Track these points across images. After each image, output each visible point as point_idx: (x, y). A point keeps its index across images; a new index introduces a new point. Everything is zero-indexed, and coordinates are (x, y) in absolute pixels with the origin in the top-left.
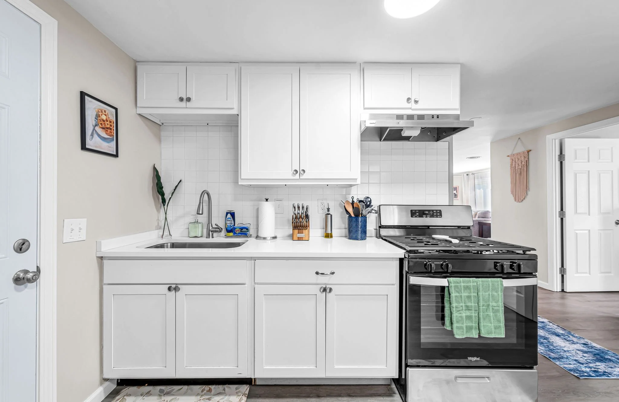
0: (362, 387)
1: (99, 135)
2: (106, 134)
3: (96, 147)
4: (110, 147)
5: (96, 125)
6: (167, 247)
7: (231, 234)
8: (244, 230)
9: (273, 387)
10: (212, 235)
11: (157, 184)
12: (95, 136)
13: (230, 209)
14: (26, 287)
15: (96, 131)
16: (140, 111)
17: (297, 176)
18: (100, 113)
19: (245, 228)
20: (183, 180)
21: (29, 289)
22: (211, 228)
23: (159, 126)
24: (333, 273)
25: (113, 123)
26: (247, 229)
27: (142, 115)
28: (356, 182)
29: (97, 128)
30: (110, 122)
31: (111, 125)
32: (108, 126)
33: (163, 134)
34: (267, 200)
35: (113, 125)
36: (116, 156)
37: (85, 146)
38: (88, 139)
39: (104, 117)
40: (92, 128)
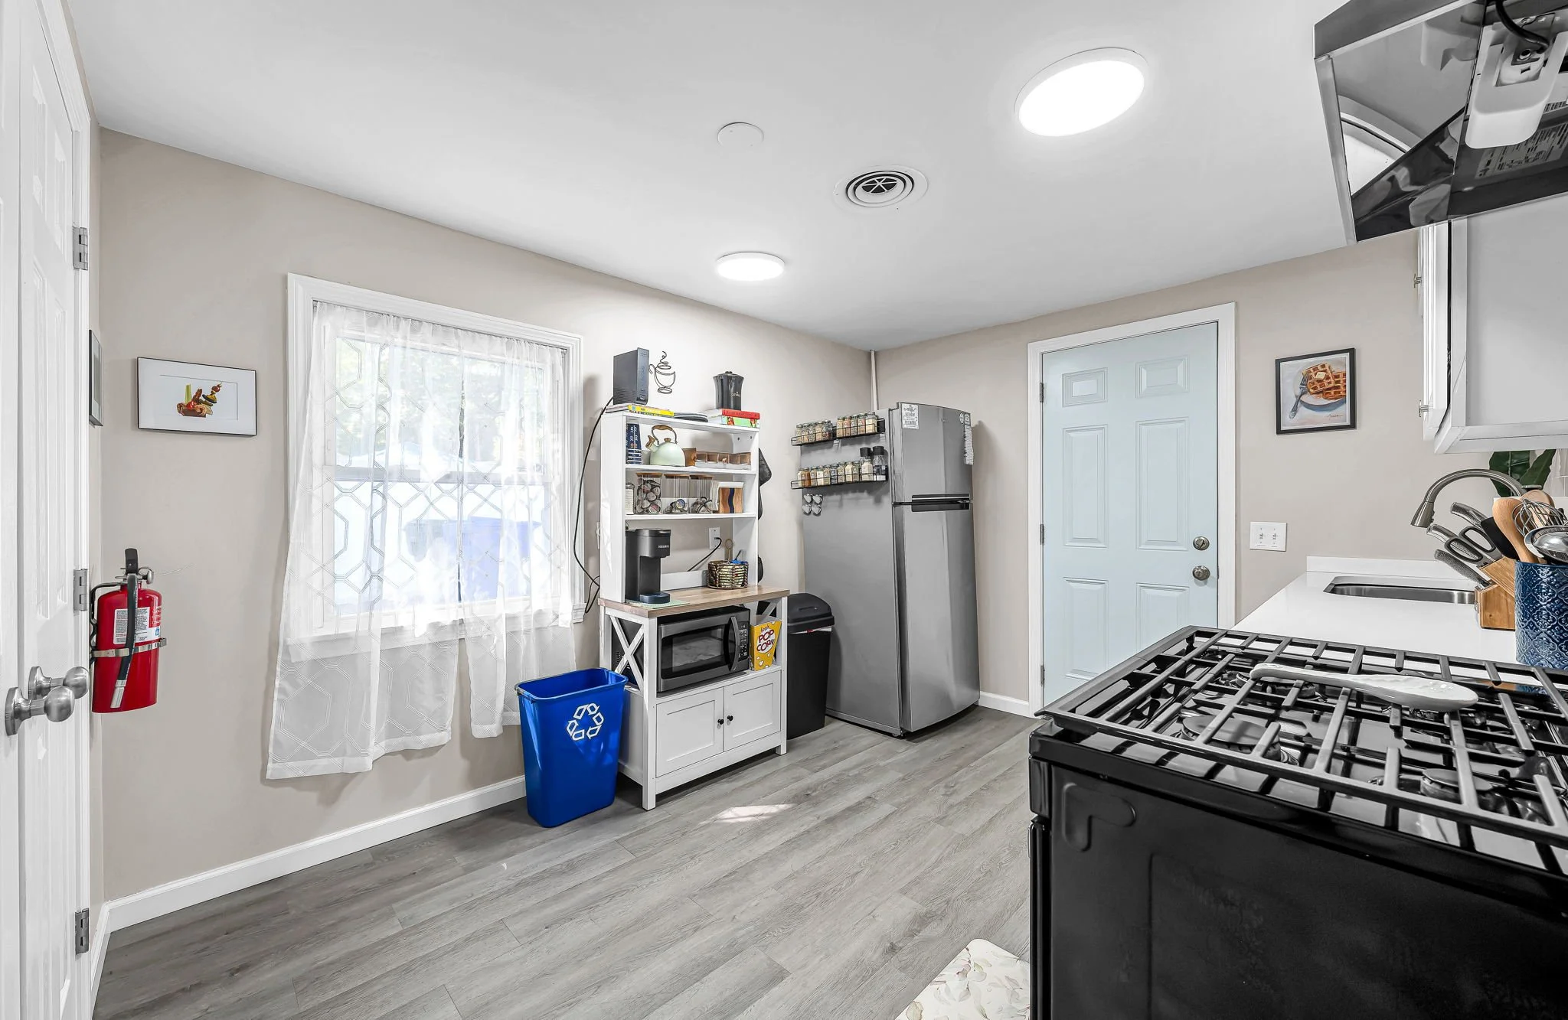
1: (1309, 406)
2: (1326, 398)
3: (1302, 424)
4: (1339, 417)
5: (1304, 393)
12: (1302, 409)
14: (1205, 585)
15: (1303, 402)
18: (1313, 374)
25: (1345, 375)
29: (1307, 398)
30: (1337, 377)
31: (1338, 382)
32: (1332, 385)
35: (1342, 380)
37: (1283, 428)
38: (1288, 417)
39: (1321, 375)
40: (1294, 400)
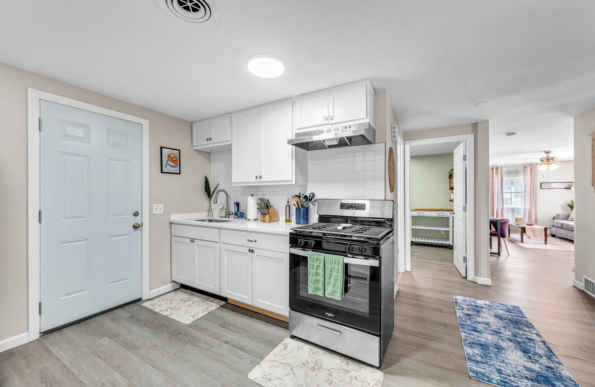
0: (279, 321)
1: (170, 165)
2: (174, 164)
3: (168, 171)
4: (176, 170)
5: (168, 161)
6: (207, 221)
7: (236, 216)
8: (242, 214)
9: (236, 307)
10: (229, 216)
11: (206, 187)
12: (168, 166)
13: (236, 201)
14: (138, 230)
15: (168, 163)
16: (194, 148)
17: (258, 180)
18: (170, 155)
19: (242, 213)
20: (219, 183)
21: (138, 232)
22: (227, 212)
23: (209, 153)
24: (256, 241)
25: (178, 157)
26: (243, 214)
27: (197, 150)
28: (292, 182)
29: (169, 162)
30: (176, 157)
31: (176, 159)
32: (175, 160)
33: (212, 157)
34: (252, 195)
35: (177, 159)
36: (180, 174)
37: (163, 171)
38: (164, 168)
39: (172, 156)
40: (166, 162)
